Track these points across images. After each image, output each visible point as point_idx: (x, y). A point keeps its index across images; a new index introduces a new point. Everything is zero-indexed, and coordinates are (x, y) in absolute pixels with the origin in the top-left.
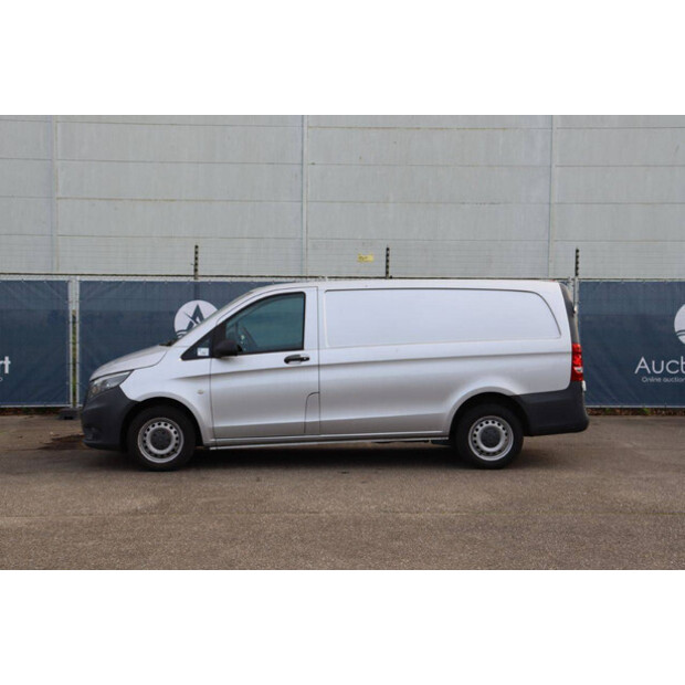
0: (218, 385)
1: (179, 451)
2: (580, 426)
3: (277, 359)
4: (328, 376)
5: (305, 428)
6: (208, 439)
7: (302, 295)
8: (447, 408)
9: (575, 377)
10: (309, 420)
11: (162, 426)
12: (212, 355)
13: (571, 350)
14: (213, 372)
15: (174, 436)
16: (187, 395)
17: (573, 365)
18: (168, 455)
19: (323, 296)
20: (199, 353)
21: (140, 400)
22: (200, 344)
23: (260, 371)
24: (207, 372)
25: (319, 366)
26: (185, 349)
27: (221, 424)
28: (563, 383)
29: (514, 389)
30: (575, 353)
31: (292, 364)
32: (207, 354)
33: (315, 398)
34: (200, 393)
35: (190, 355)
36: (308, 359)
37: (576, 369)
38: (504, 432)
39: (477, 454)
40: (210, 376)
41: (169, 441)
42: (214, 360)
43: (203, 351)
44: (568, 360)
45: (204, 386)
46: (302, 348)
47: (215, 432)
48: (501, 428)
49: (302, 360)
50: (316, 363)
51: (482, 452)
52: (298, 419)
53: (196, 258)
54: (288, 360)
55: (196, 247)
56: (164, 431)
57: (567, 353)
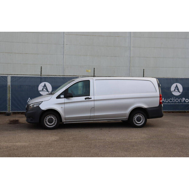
0: (67, 106)
1: (55, 124)
2: (161, 116)
3: (83, 98)
4: (97, 103)
5: (90, 117)
6: (63, 120)
7: (89, 81)
9: (160, 103)
10: (91, 115)
11: (51, 117)
12: (65, 97)
13: (159, 96)
15: (54, 120)
16: (58, 108)
17: (160, 100)
18: (53, 125)
19: (95, 81)
20: (61, 97)
21: (45, 110)
22: (61, 94)
23: (78, 101)
24: (64, 102)
25: (94, 100)
26: (57, 96)
27: (67, 116)
28: (157, 105)
29: (145, 106)
30: (160, 97)
31: (87, 100)
32: (63, 97)
33: (93, 109)
34: (62, 108)
35: (58, 97)
36: (91, 98)
37: (161, 101)
40: (64, 103)
41: (53, 121)
42: (65, 99)
43: (62, 96)
45: (63, 106)
46: (89, 96)
47: (66, 119)
48: (140, 116)
49: (90, 99)
50: (93, 99)
51: (136, 123)
52: (88, 115)
53: (41, 70)
54: (86, 99)
55: (41, 67)
56: (52, 118)
57: (158, 97)
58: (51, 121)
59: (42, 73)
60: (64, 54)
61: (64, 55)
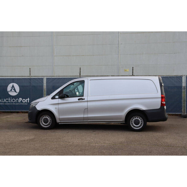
0: (61, 106)
1: (50, 124)
3: (76, 99)
4: (90, 104)
5: (84, 118)
6: (58, 121)
8: (124, 114)
9: (162, 105)
10: (85, 116)
11: (46, 117)
12: (59, 98)
14: (59, 103)
16: (53, 109)
17: (162, 101)
20: (56, 98)
21: (40, 110)
22: (56, 95)
23: (72, 102)
24: (57, 103)
25: (87, 101)
26: (52, 96)
27: (61, 117)
28: (158, 106)
29: (143, 108)
30: (162, 98)
31: (80, 101)
32: (58, 98)
33: (86, 110)
34: (56, 108)
35: (53, 98)
36: (84, 99)
37: (162, 102)
38: (141, 121)
39: (133, 127)
40: (58, 104)
41: (48, 121)
42: (60, 99)
43: (57, 97)
44: (160, 100)
45: (57, 106)
46: (83, 96)
47: (60, 119)
48: (140, 119)
49: (83, 99)
51: (134, 126)
52: (82, 116)
53: (80, 71)
54: (79, 99)
55: (80, 68)
56: (47, 119)
57: (160, 98)
58: (46, 121)
59: (81, 74)
60: (119, 53)
61: (119, 55)
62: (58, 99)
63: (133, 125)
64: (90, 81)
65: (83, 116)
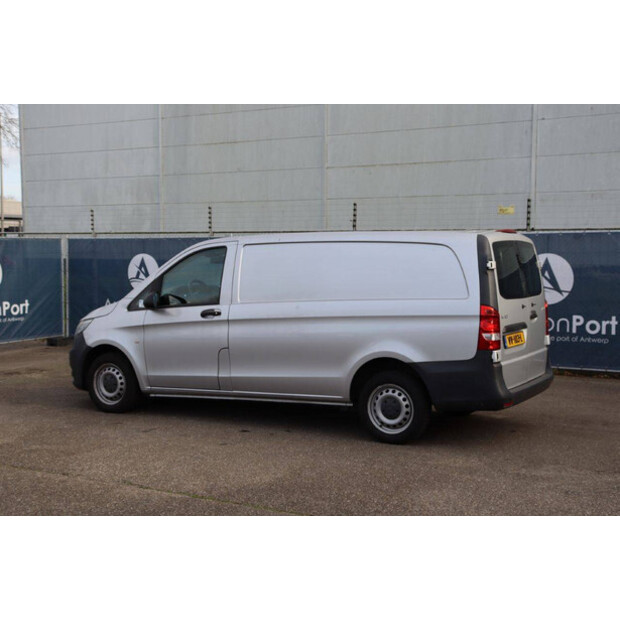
0: (151, 335)
3: (193, 313)
4: (237, 331)
5: (219, 383)
6: (145, 387)
8: (342, 374)
9: (482, 345)
10: (220, 376)
11: (111, 371)
12: (145, 307)
13: (478, 313)
14: (146, 323)
15: (120, 382)
16: (126, 343)
17: (482, 330)
18: (115, 398)
20: (138, 305)
21: (93, 346)
22: (140, 296)
24: (141, 324)
25: (228, 321)
26: (131, 301)
27: (152, 373)
28: (469, 352)
29: (414, 356)
31: (207, 318)
33: (224, 353)
34: (137, 343)
35: (132, 307)
36: (219, 314)
37: (484, 335)
38: (404, 403)
40: (144, 327)
41: (116, 385)
42: (149, 312)
43: (141, 303)
44: (476, 324)
45: (140, 336)
47: (150, 381)
48: (401, 398)
49: (214, 314)
51: (382, 424)
52: (211, 373)
54: (204, 314)
56: (113, 376)
57: (474, 316)
62: (144, 312)
63: (378, 418)
64: (242, 250)
65: (216, 375)
